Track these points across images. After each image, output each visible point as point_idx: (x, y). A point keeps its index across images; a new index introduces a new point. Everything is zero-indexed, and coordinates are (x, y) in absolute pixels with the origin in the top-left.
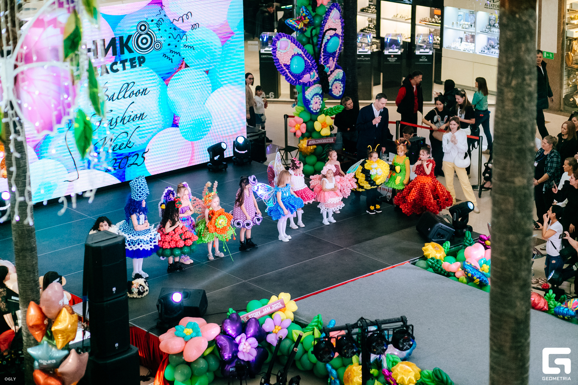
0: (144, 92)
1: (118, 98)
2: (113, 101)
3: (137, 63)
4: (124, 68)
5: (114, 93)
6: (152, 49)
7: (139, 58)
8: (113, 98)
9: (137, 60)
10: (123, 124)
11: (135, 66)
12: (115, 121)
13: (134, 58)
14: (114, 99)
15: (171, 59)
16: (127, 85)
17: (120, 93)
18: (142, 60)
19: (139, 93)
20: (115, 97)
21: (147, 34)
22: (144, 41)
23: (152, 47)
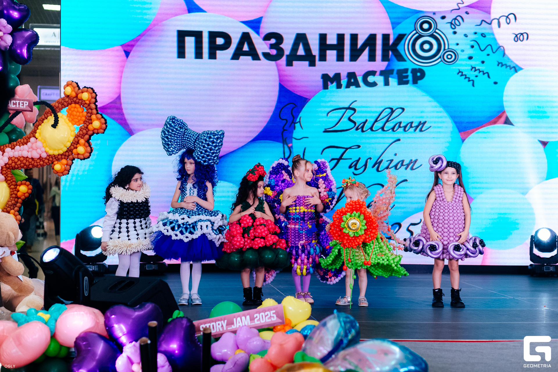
0: (421, 126)
1: (371, 129)
2: (362, 131)
3: (410, 78)
4: (387, 83)
5: (367, 121)
6: (440, 60)
8: (362, 128)
9: (409, 74)
10: (378, 170)
11: (407, 83)
12: (364, 163)
14: (364, 130)
15: (473, 81)
16: (389, 110)
17: (376, 121)
18: (419, 74)
19: (411, 127)
20: (368, 125)
21: (432, 36)
22: (426, 47)
23: (440, 57)
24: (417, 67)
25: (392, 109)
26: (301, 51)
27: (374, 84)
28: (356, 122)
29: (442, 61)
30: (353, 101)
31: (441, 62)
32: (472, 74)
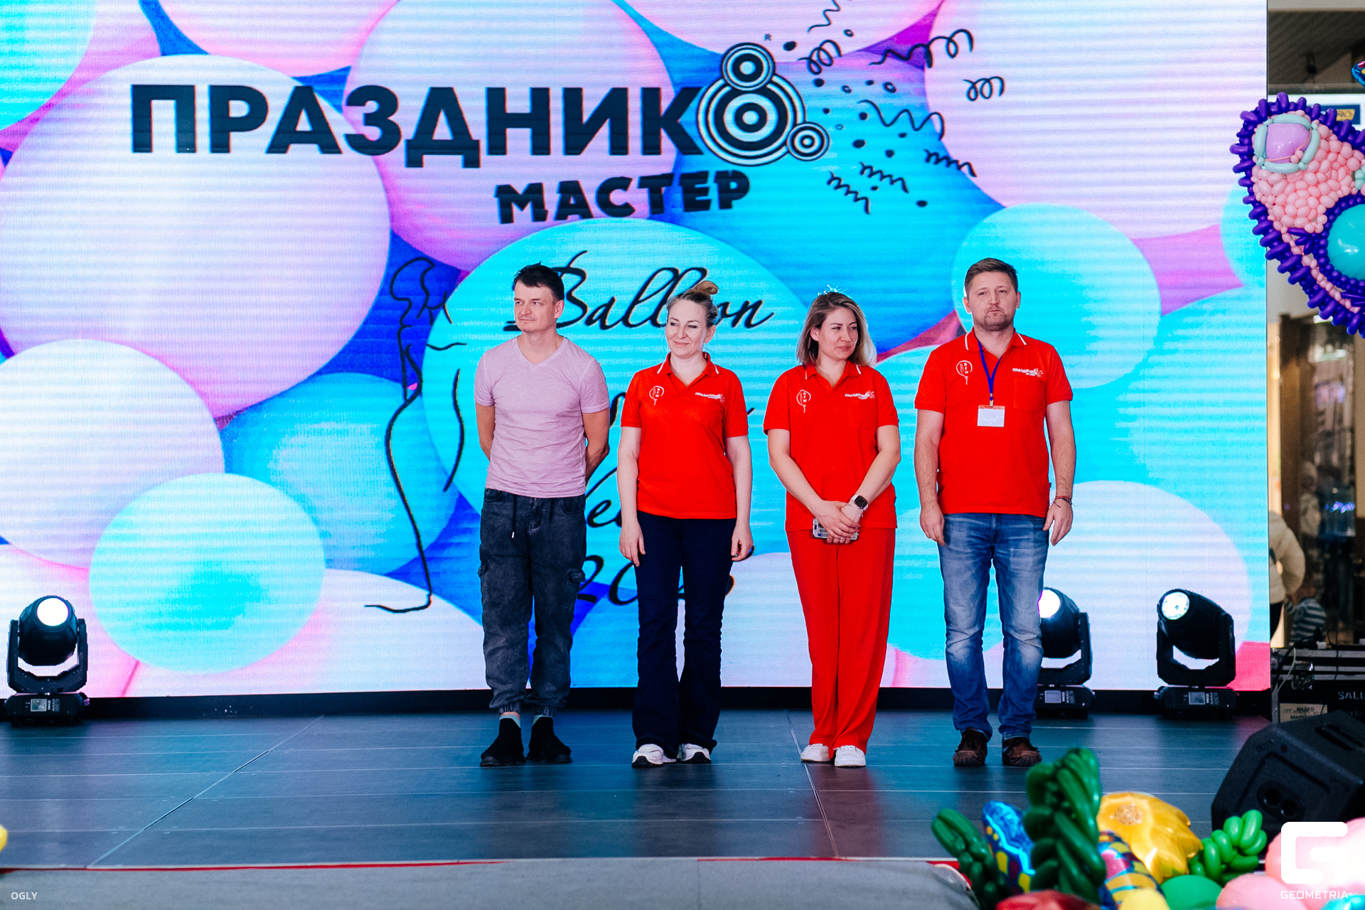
0: (747, 314)
1: (625, 320)
2: (604, 327)
3: (713, 195)
5: (612, 300)
6: (784, 150)
7: (722, 177)
8: (603, 317)
9: (711, 184)
11: (706, 205)
13: (703, 176)
14: (608, 323)
15: (866, 199)
16: (669, 275)
17: (636, 301)
18: (733, 185)
20: (616, 312)
21: (763, 91)
22: (751, 118)
23: (784, 144)
24: (730, 168)
25: (674, 271)
26: (442, 131)
27: (625, 210)
28: (586, 303)
29: (788, 152)
30: (578, 252)
31: (788, 155)
32: (862, 184)
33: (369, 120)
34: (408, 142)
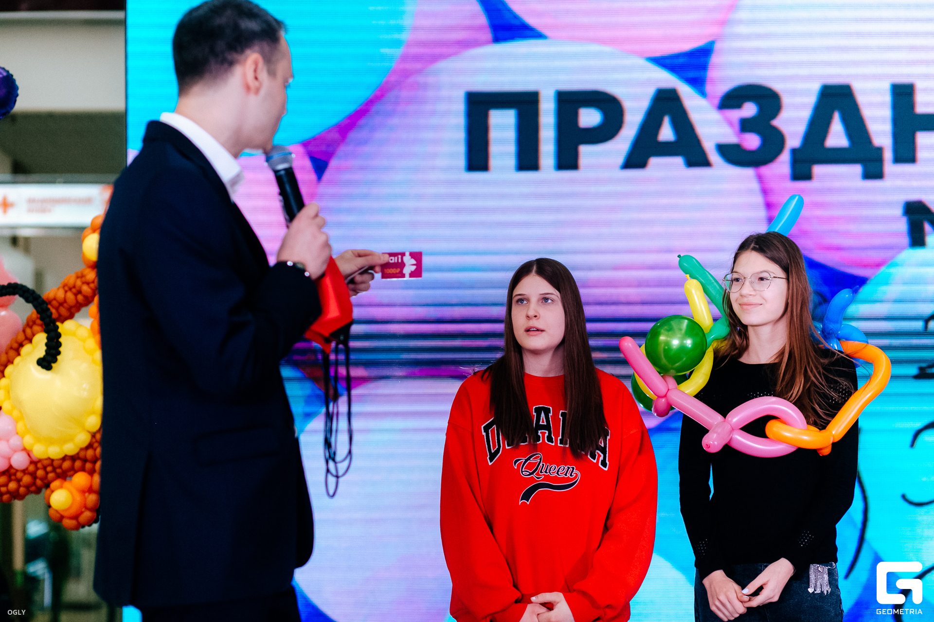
26: (837, 137)
33: (746, 126)
34: (794, 151)
